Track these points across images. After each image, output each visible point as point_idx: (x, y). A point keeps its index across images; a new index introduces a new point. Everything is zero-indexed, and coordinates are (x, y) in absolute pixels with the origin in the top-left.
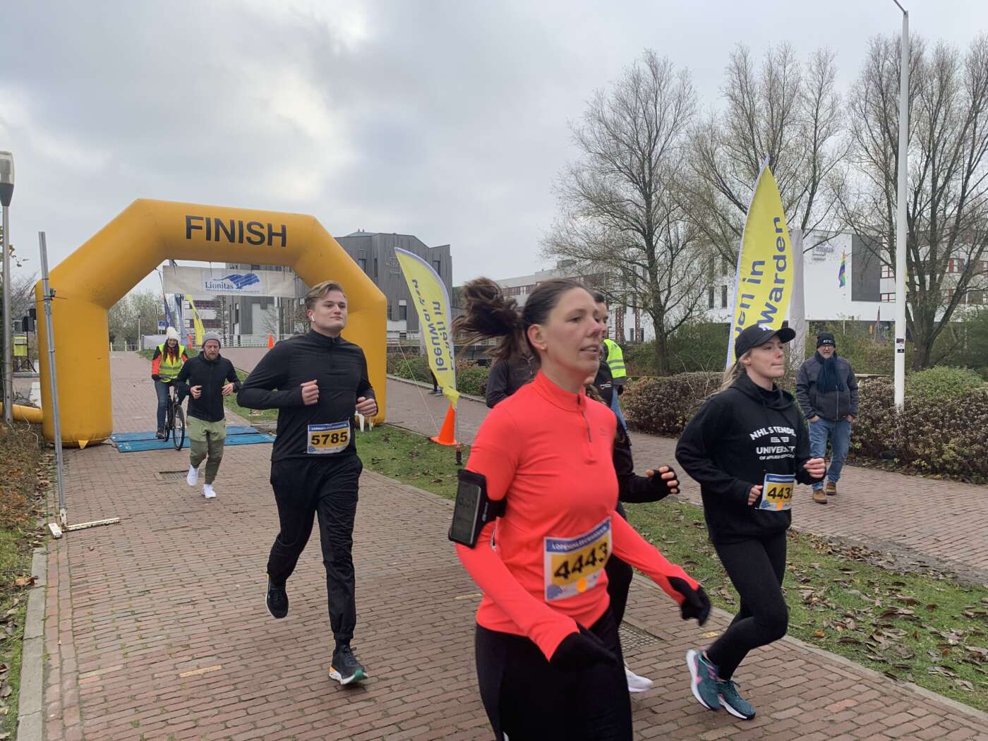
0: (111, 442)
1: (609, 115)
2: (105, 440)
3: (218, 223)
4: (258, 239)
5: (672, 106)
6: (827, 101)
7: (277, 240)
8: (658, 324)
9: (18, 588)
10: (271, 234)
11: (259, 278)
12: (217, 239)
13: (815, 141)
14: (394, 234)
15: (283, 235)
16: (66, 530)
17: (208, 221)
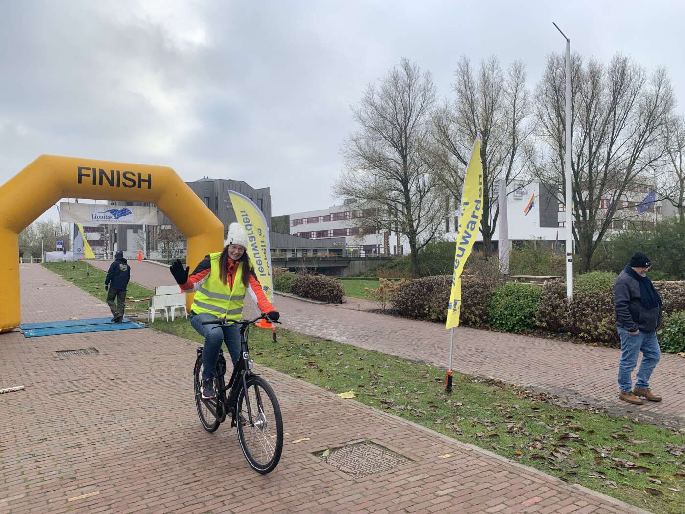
0: (19, 330)
1: (378, 101)
2: (14, 329)
3: (102, 172)
4: (131, 183)
5: (420, 95)
6: (521, 95)
7: (145, 185)
8: (412, 243)
10: (140, 180)
11: (131, 211)
12: (101, 183)
13: (514, 121)
14: (230, 180)
15: (149, 181)
17: (94, 171)
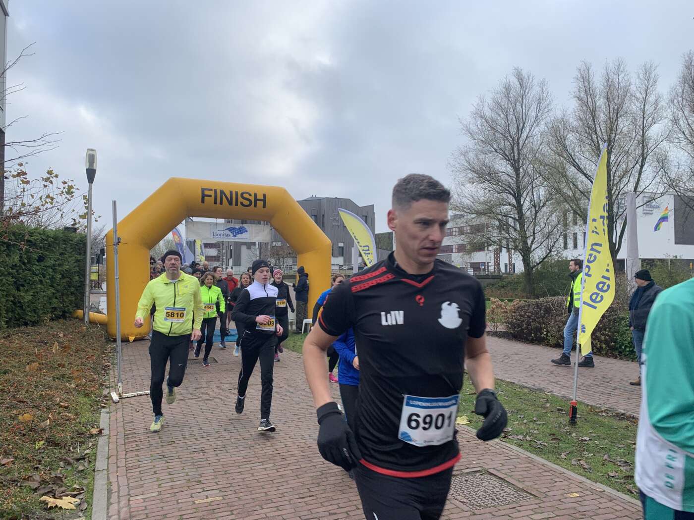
1: (488, 113)
3: (222, 192)
4: (247, 203)
5: (534, 105)
6: (652, 99)
7: (260, 204)
8: (526, 261)
9: (92, 436)
10: (256, 200)
11: (247, 229)
12: (221, 203)
13: (643, 128)
14: (336, 198)
15: (264, 200)
16: (121, 398)
17: (216, 191)
